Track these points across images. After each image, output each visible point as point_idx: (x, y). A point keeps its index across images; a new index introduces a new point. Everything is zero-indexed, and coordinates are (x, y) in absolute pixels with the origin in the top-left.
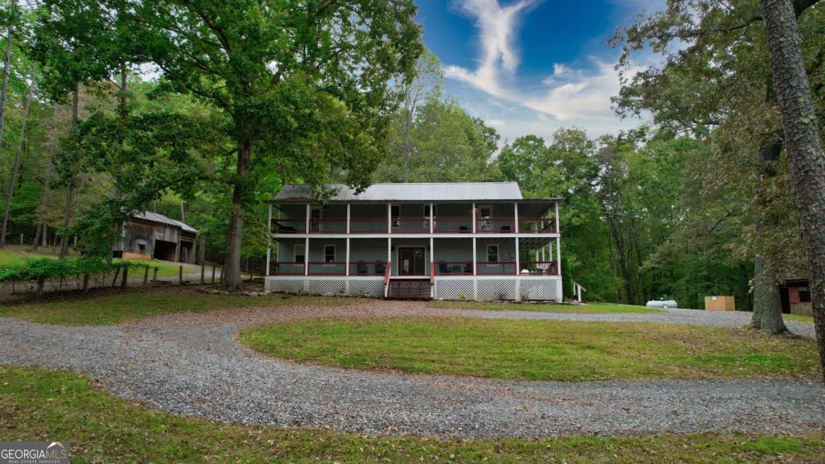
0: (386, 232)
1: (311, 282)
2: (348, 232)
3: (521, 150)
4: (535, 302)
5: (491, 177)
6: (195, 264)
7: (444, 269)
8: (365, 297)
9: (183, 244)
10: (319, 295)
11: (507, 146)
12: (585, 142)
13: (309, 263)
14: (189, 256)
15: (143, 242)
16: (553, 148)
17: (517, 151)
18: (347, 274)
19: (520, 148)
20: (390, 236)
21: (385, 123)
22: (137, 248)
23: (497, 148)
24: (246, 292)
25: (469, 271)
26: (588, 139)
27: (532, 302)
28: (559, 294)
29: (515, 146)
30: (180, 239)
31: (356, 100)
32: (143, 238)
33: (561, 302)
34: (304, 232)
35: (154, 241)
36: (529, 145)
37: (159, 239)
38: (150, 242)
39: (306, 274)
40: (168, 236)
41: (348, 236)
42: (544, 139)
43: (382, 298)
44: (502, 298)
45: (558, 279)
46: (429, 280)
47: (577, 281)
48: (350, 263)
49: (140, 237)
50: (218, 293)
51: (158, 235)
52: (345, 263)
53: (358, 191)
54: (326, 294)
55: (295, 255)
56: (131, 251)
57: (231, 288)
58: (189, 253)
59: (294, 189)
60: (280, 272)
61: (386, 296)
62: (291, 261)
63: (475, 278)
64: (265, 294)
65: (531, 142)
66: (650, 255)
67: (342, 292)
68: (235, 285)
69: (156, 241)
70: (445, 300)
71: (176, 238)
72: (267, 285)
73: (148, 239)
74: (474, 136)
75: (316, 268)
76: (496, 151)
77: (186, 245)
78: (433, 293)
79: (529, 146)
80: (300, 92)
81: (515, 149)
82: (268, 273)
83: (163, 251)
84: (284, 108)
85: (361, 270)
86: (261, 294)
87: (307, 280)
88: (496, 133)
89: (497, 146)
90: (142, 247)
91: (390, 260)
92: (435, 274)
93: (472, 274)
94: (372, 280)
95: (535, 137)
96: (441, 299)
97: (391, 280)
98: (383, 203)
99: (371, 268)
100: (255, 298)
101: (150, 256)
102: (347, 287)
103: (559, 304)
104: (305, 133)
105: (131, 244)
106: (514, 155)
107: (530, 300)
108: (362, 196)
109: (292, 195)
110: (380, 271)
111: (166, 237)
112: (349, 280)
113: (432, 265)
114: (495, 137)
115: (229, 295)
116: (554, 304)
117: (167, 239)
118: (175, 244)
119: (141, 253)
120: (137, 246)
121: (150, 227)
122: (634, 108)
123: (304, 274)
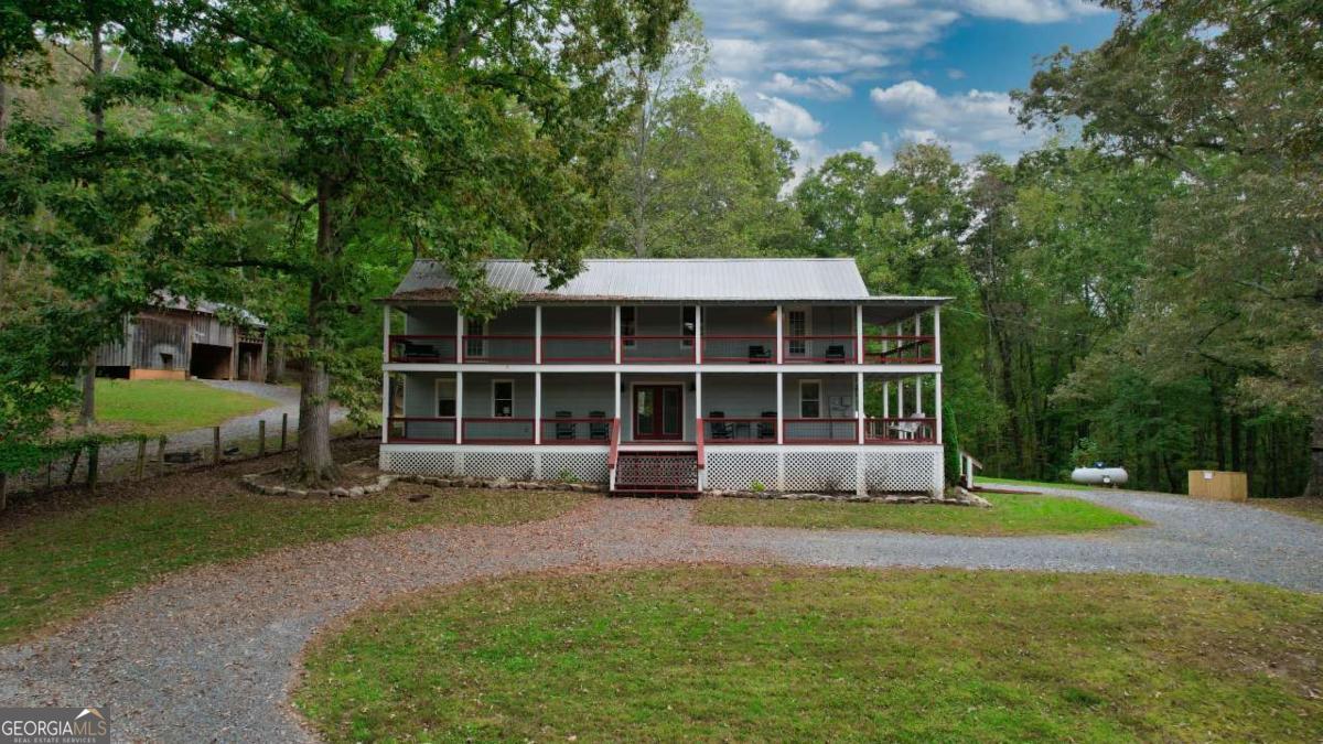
0: (612, 361)
1: (468, 456)
2: (538, 360)
3: (834, 178)
4: (895, 498)
5: (788, 229)
6: (267, 382)
7: (720, 431)
8: (572, 489)
9: (244, 348)
10: (484, 486)
11: (812, 171)
12: (949, 168)
13: (463, 420)
14: (255, 368)
15: (168, 349)
16: (892, 176)
17: (828, 180)
18: (538, 441)
19: (834, 175)
20: (618, 369)
21: (609, 154)
22: (158, 361)
23: (793, 175)
24: (340, 489)
25: (767, 435)
26: (954, 162)
27: (890, 498)
28: (938, 481)
29: (824, 171)
30: (238, 341)
31: (551, 103)
32: (168, 342)
33: (941, 497)
34: (453, 360)
35: (190, 345)
36: (849, 169)
37: (198, 342)
38: (182, 349)
39: (459, 440)
40: (215, 336)
41: (538, 369)
42: (875, 160)
43: (602, 490)
44: (832, 490)
45: (937, 452)
46: (695, 454)
47: (966, 450)
48: (542, 421)
49: (161, 341)
50: (285, 493)
51: (195, 335)
52: (534, 421)
53: (556, 282)
54: (497, 483)
55: (437, 400)
56: (146, 365)
57: (310, 479)
58: (255, 364)
59: (433, 270)
60: (409, 436)
61: (612, 488)
62: (431, 417)
63: (780, 450)
64: (378, 489)
65: (852, 165)
66: (1069, 375)
67: (527, 478)
68: (319, 472)
69: (194, 345)
70: (725, 496)
71: (229, 339)
72: (385, 461)
73: (178, 343)
74: (761, 158)
75: (478, 430)
76: (791, 180)
77: (249, 350)
78: (703, 482)
79: (848, 171)
80: (432, 100)
81: (825, 177)
82: (385, 439)
83: (206, 362)
84: (397, 136)
85: (562, 431)
86: (371, 488)
87: (459, 453)
88: (792, 149)
89: (794, 170)
90: (167, 359)
91: (618, 415)
92: (707, 443)
93: (775, 442)
94: (584, 454)
95: (859, 155)
96: (718, 492)
97: (621, 453)
98: (606, 305)
99: (582, 430)
100: (357, 500)
101: (183, 374)
102: (538, 465)
103: (939, 502)
104: (450, 179)
105: (145, 356)
106: (821, 187)
107: (885, 493)
108: (562, 292)
109: (429, 284)
110: (600, 434)
111: (211, 337)
112: (540, 454)
113: (699, 425)
114: (789, 156)
115: (306, 497)
116: (932, 502)
117: (214, 340)
118: (228, 350)
119: (165, 368)
120: (158, 356)
121: (182, 321)
122: (1050, 110)
123: (453, 442)
